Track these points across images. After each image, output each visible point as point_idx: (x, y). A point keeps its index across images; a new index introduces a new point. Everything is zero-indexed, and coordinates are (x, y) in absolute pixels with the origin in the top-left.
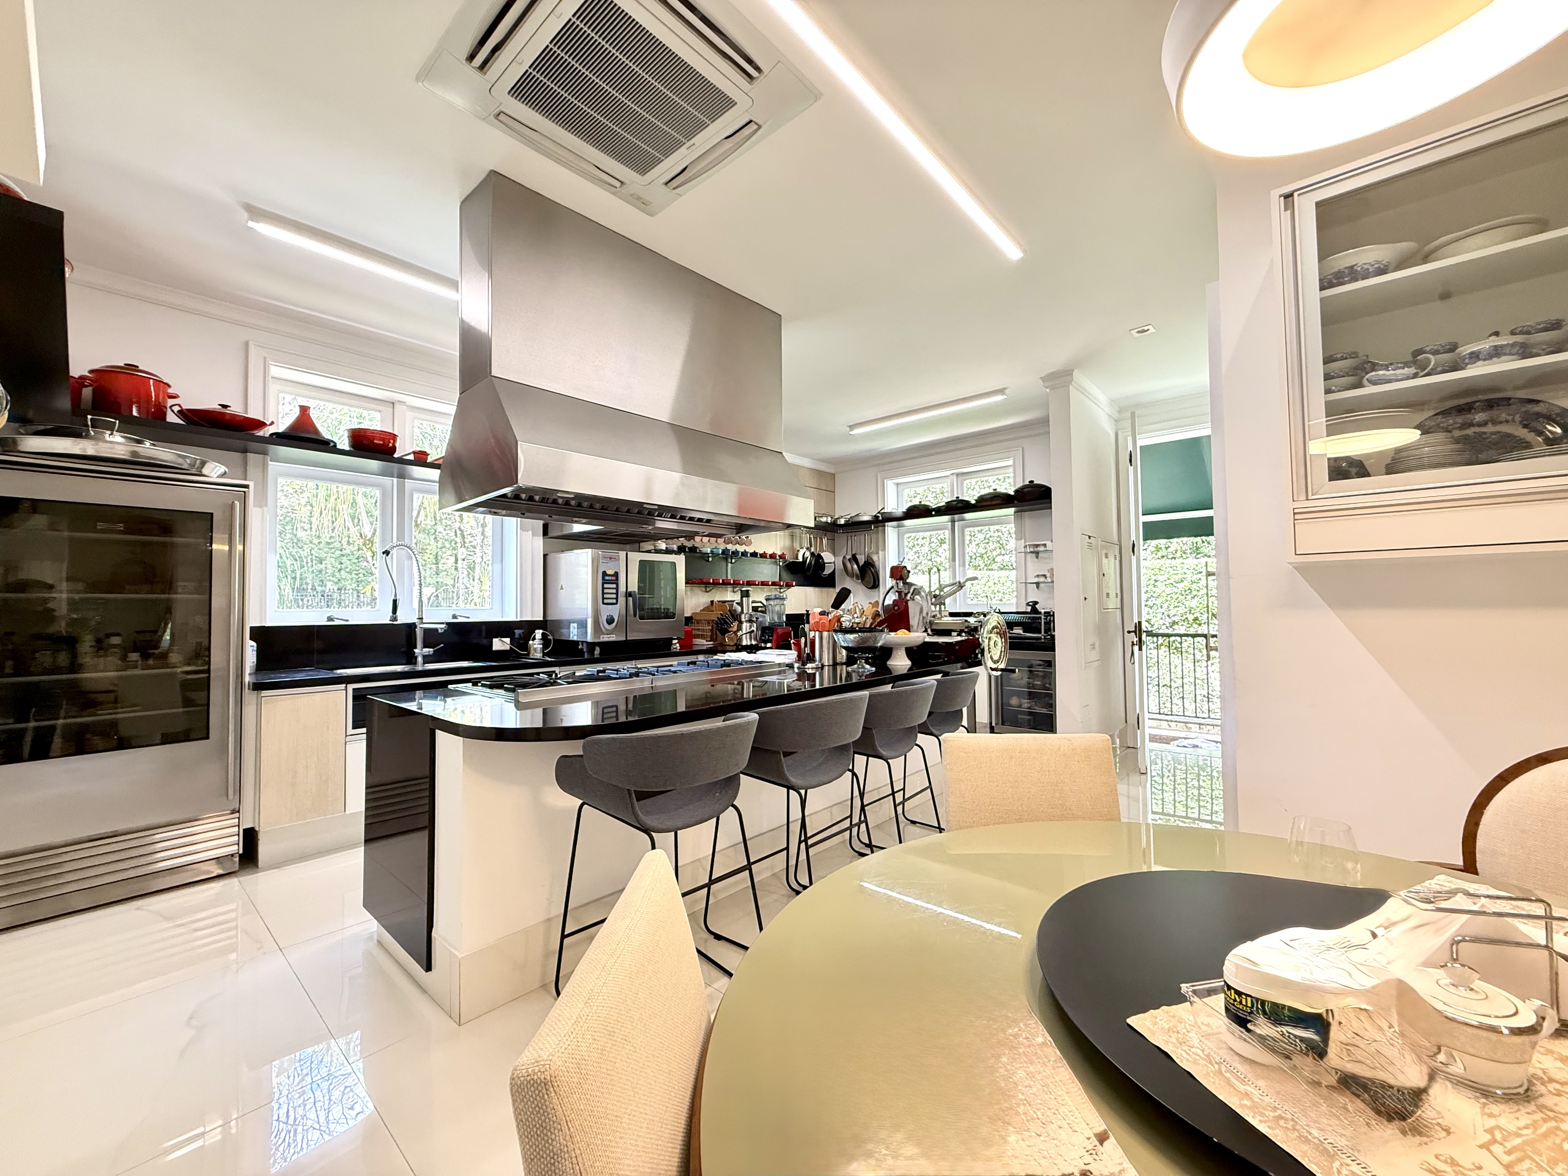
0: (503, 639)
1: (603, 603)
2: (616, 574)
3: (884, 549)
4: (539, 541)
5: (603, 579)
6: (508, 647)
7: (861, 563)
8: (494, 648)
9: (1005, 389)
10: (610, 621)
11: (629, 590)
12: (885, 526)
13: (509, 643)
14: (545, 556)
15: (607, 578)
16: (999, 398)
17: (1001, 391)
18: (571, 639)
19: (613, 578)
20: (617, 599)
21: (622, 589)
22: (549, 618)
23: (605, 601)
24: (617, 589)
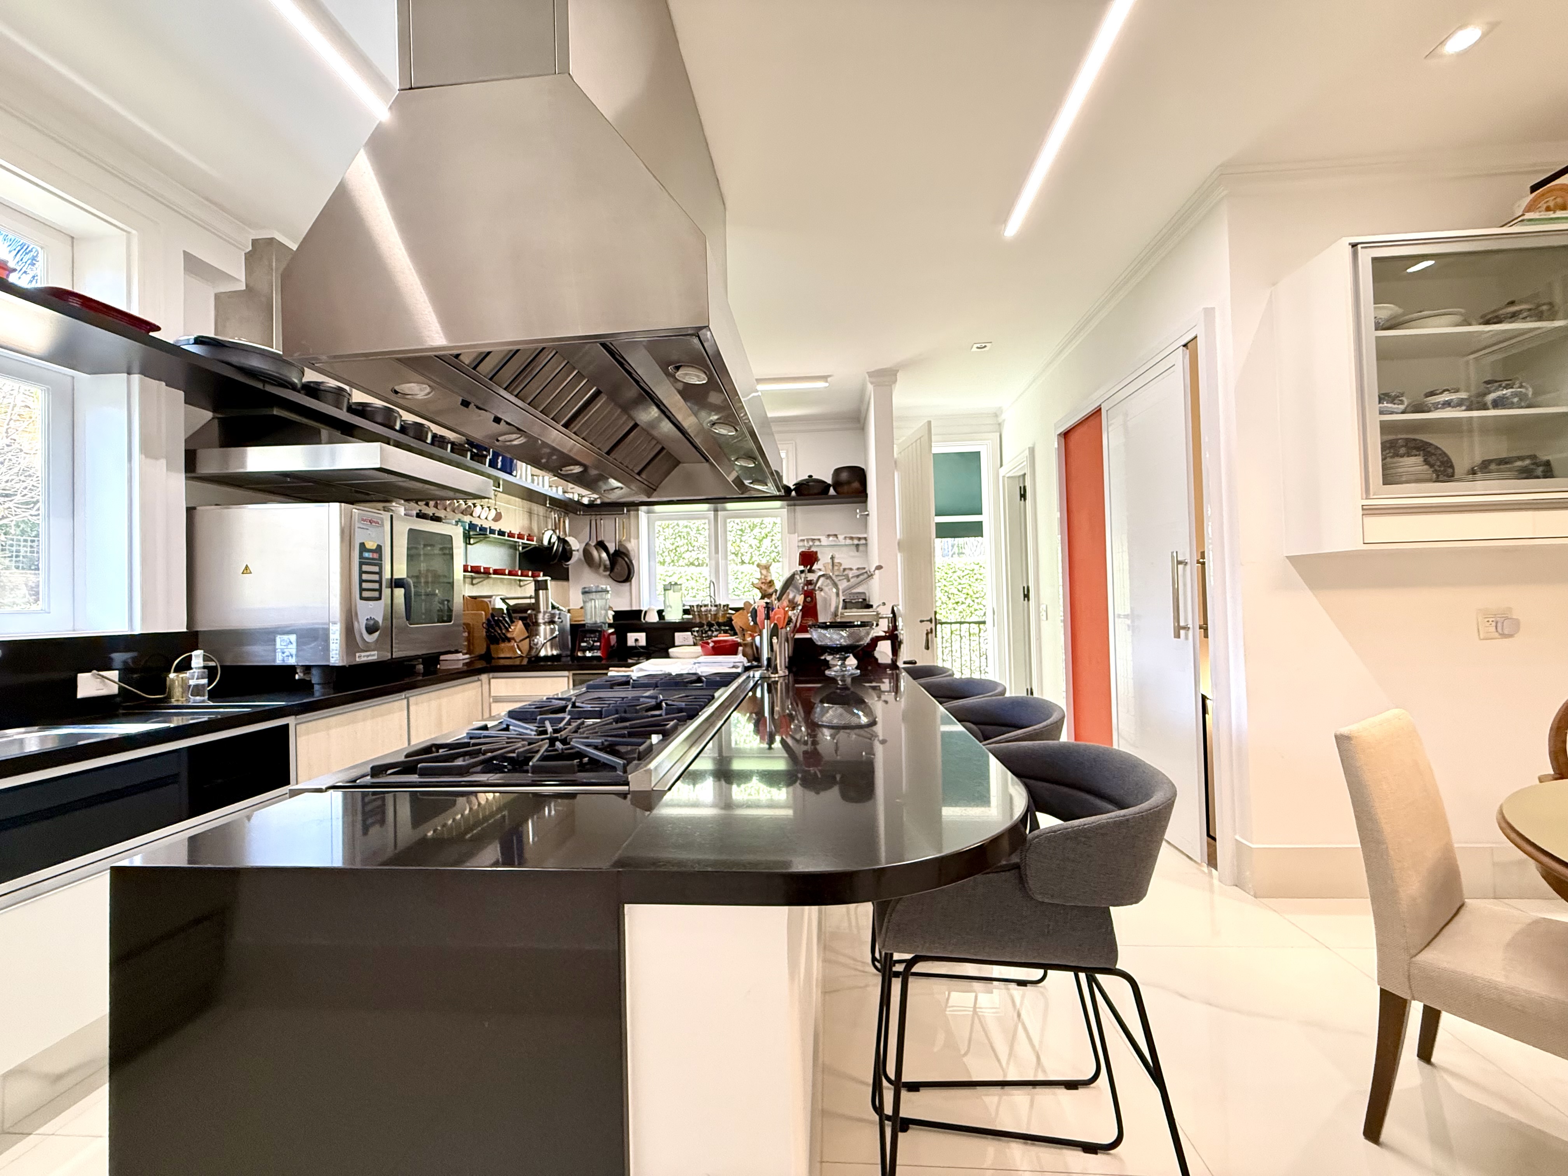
0: (102, 673)
1: (362, 598)
2: (379, 549)
3: (638, 537)
4: (178, 481)
5: (361, 557)
6: (114, 689)
7: (612, 550)
8: (81, 694)
9: (829, 376)
10: (371, 629)
11: (395, 577)
12: (638, 510)
13: (117, 680)
14: (190, 511)
15: (366, 555)
16: (821, 384)
17: (824, 378)
18: (279, 662)
19: (376, 556)
20: (380, 590)
21: (387, 575)
22: (200, 628)
23: (366, 594)
24: (380, 573)
